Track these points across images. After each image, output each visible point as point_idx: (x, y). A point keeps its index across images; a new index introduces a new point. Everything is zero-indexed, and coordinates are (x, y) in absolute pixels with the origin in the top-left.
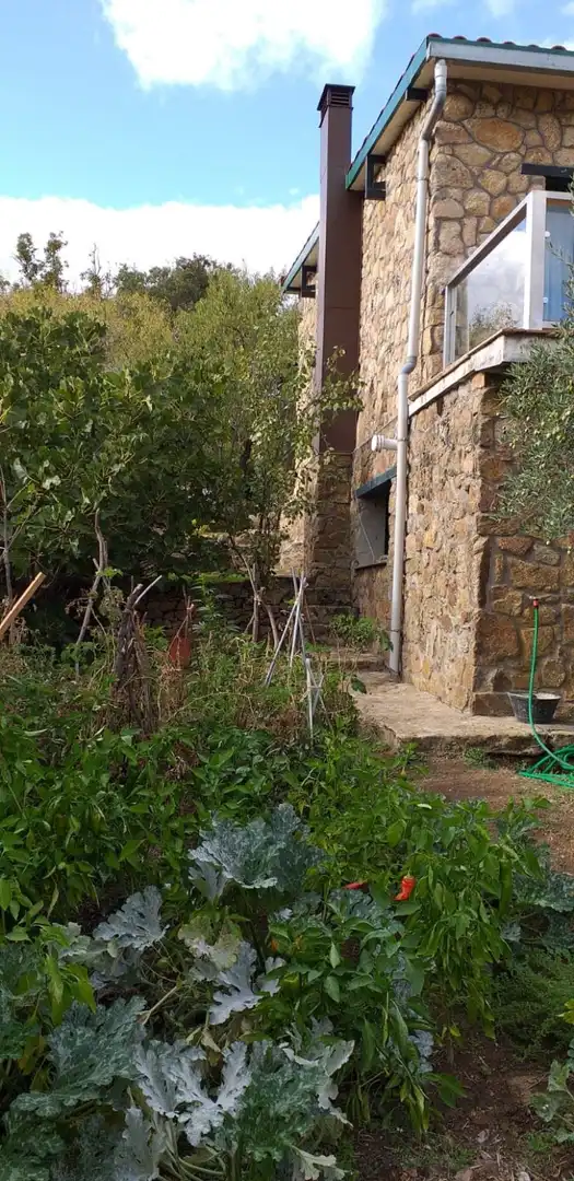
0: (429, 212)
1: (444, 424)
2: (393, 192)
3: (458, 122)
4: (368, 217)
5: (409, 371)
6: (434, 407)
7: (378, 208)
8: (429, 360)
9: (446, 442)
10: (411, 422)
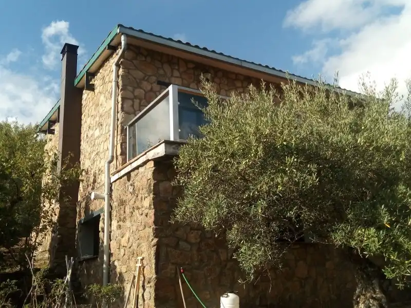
0: (118, 95)
1: (132, 185)
2: (98, 88)
3: (131, 61)
4: (85, 98)
5: (110, 162)
6: (126, 177)
7: (90, 94)
8: (120, 158)
9: (133, 193)
10: (112, 186)
